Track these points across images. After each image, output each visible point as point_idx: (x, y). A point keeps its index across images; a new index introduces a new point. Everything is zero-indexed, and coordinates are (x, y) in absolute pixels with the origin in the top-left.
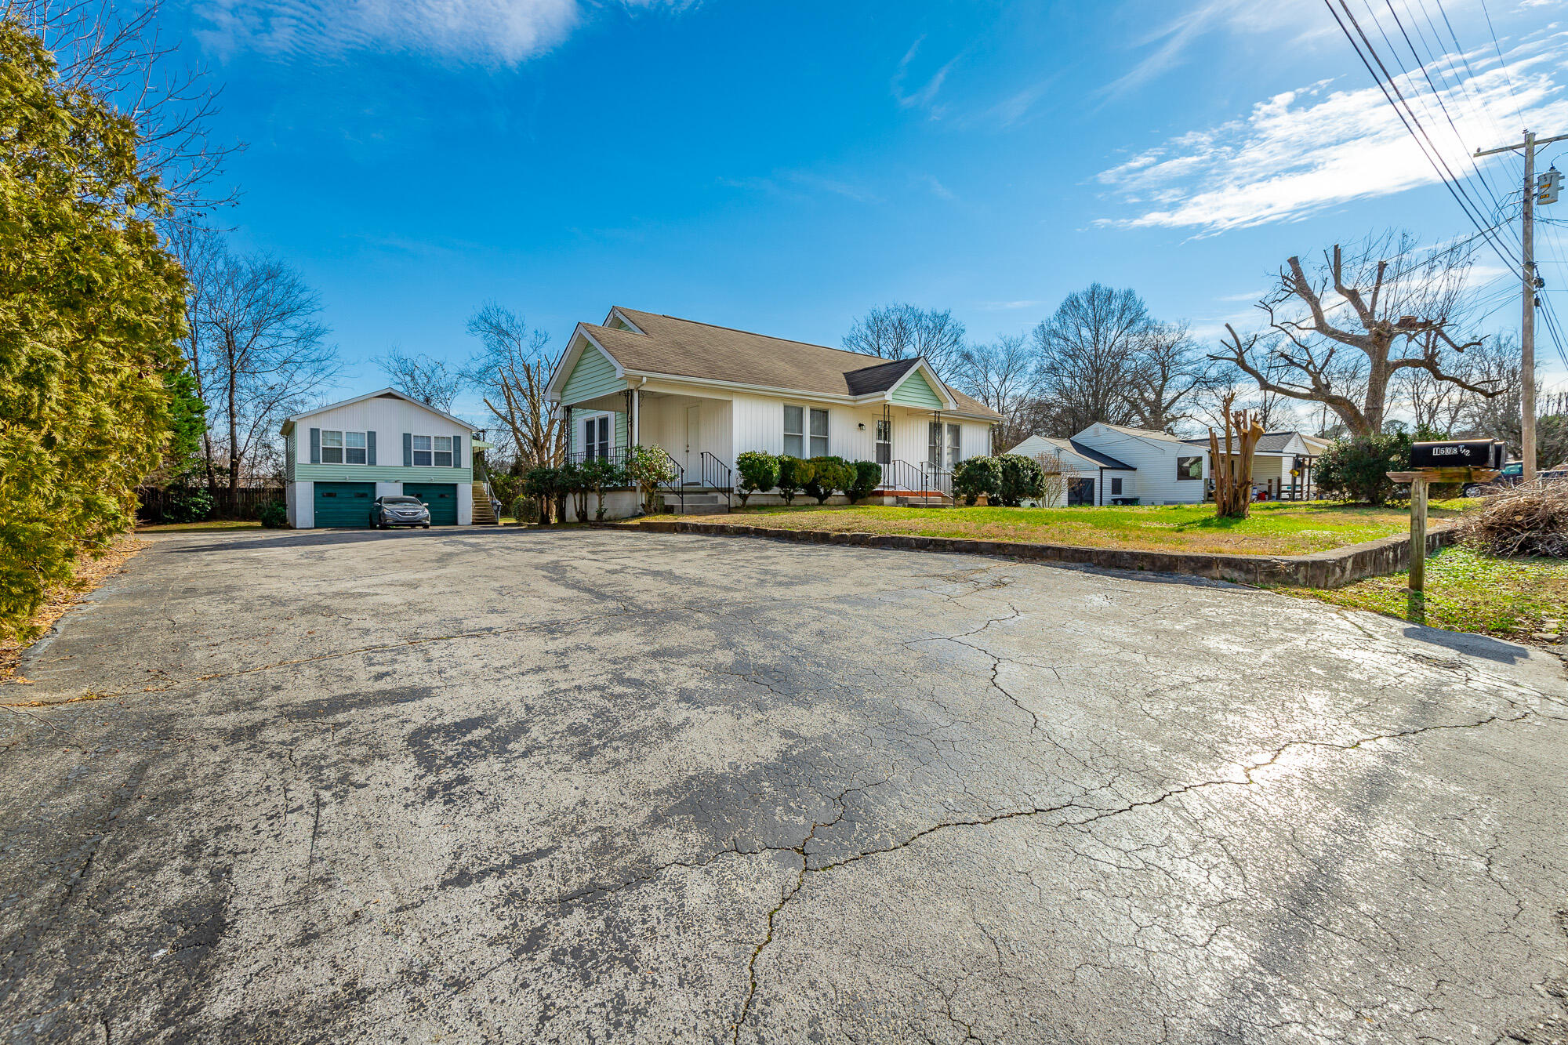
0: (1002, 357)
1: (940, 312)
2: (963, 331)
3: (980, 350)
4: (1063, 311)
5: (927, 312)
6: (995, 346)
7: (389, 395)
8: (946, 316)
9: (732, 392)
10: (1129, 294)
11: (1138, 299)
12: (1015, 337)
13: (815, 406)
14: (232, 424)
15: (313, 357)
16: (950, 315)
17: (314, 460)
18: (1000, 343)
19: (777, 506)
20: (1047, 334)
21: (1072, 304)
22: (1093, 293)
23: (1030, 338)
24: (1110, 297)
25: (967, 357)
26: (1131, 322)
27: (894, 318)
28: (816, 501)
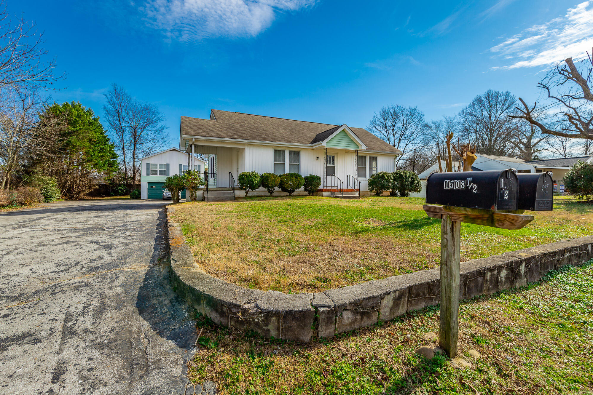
0: (445, 125)
1: (413, 108)
2: (423, 115)
3: (434, 123)
4: (473, 104)
5: (408, 108)
6: (441, 121)
7: (174, 150)
8: (415, 109)
9: (244, 144)
10: (508, 94)
11: (512, 95)
12: (451, 117)
13: (291, 149)
14: (134, 161)
15: (162, 137)
16: (417, 109)
17: (148, 174)
18: (444, 120)
19: (265, 196)
20: (465, 113)
21: (479, 100)
22: (489, 95)
23: (458, 117)
24: (497, 95)
25: (427, 126)
26: (509, 106)
27: (392, 111)
28: (288, 194)
